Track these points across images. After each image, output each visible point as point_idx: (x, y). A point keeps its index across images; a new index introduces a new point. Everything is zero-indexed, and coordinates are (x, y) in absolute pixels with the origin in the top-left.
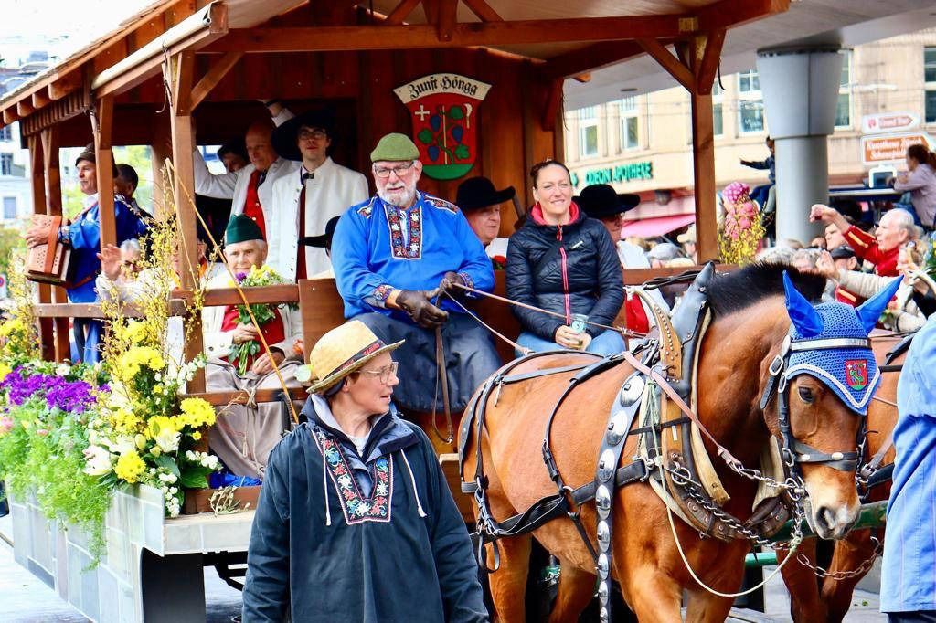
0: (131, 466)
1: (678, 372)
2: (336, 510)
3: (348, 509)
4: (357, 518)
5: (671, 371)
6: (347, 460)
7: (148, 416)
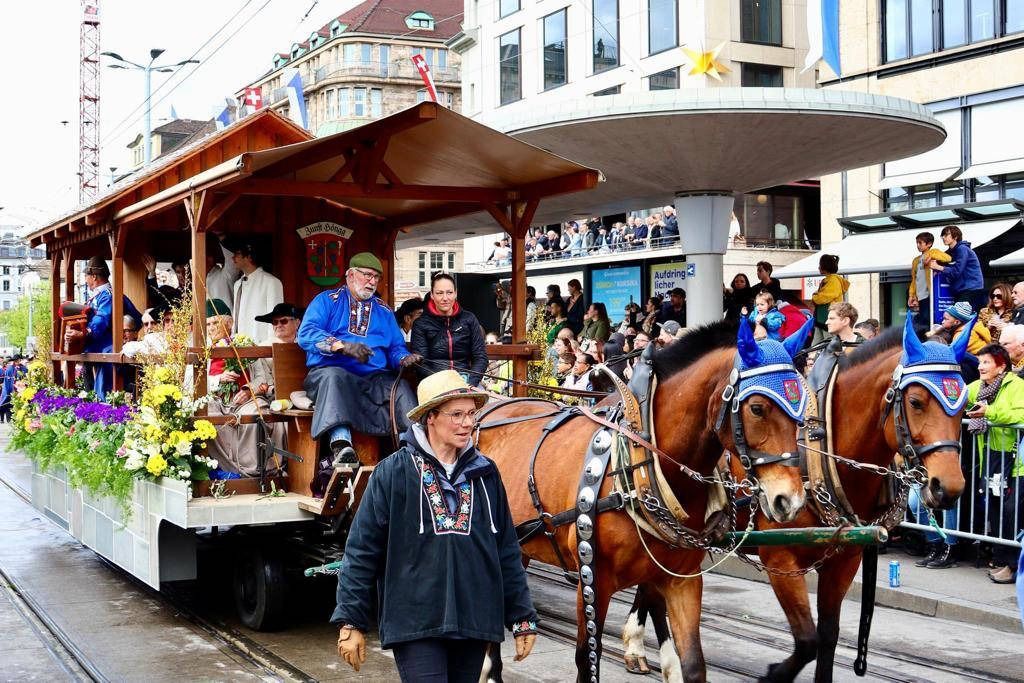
1: (639, 426)
2: (428, 522)
4: (444, 529)
5: (634, 425)
6: (439, 482)
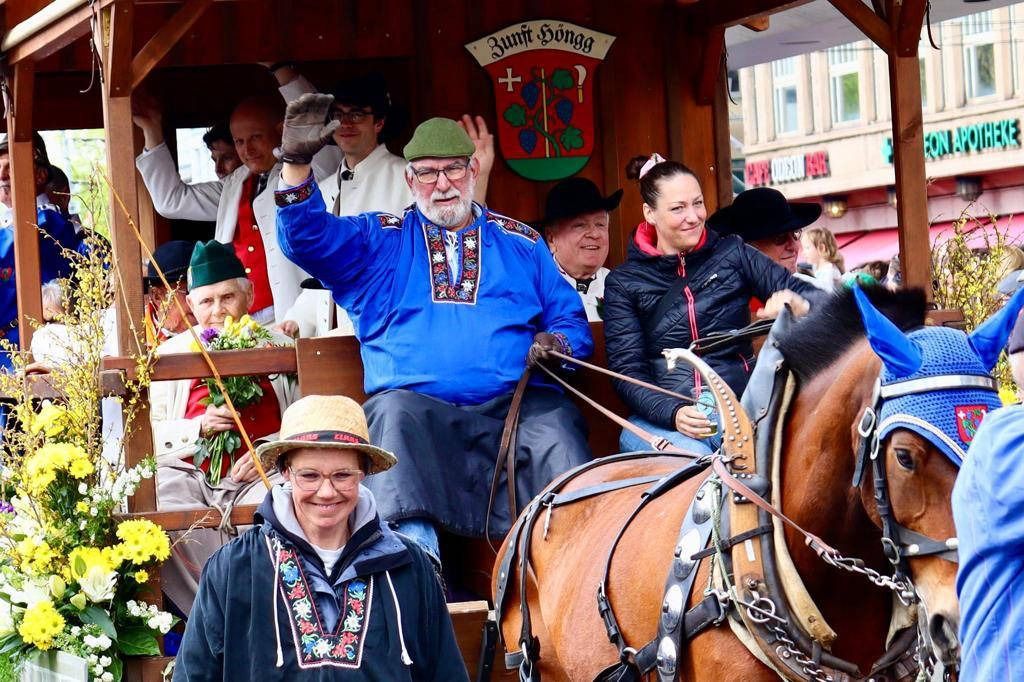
0: (41, 624)
3: (303, 646)
5: (738, 462)
7: (68, 548)
